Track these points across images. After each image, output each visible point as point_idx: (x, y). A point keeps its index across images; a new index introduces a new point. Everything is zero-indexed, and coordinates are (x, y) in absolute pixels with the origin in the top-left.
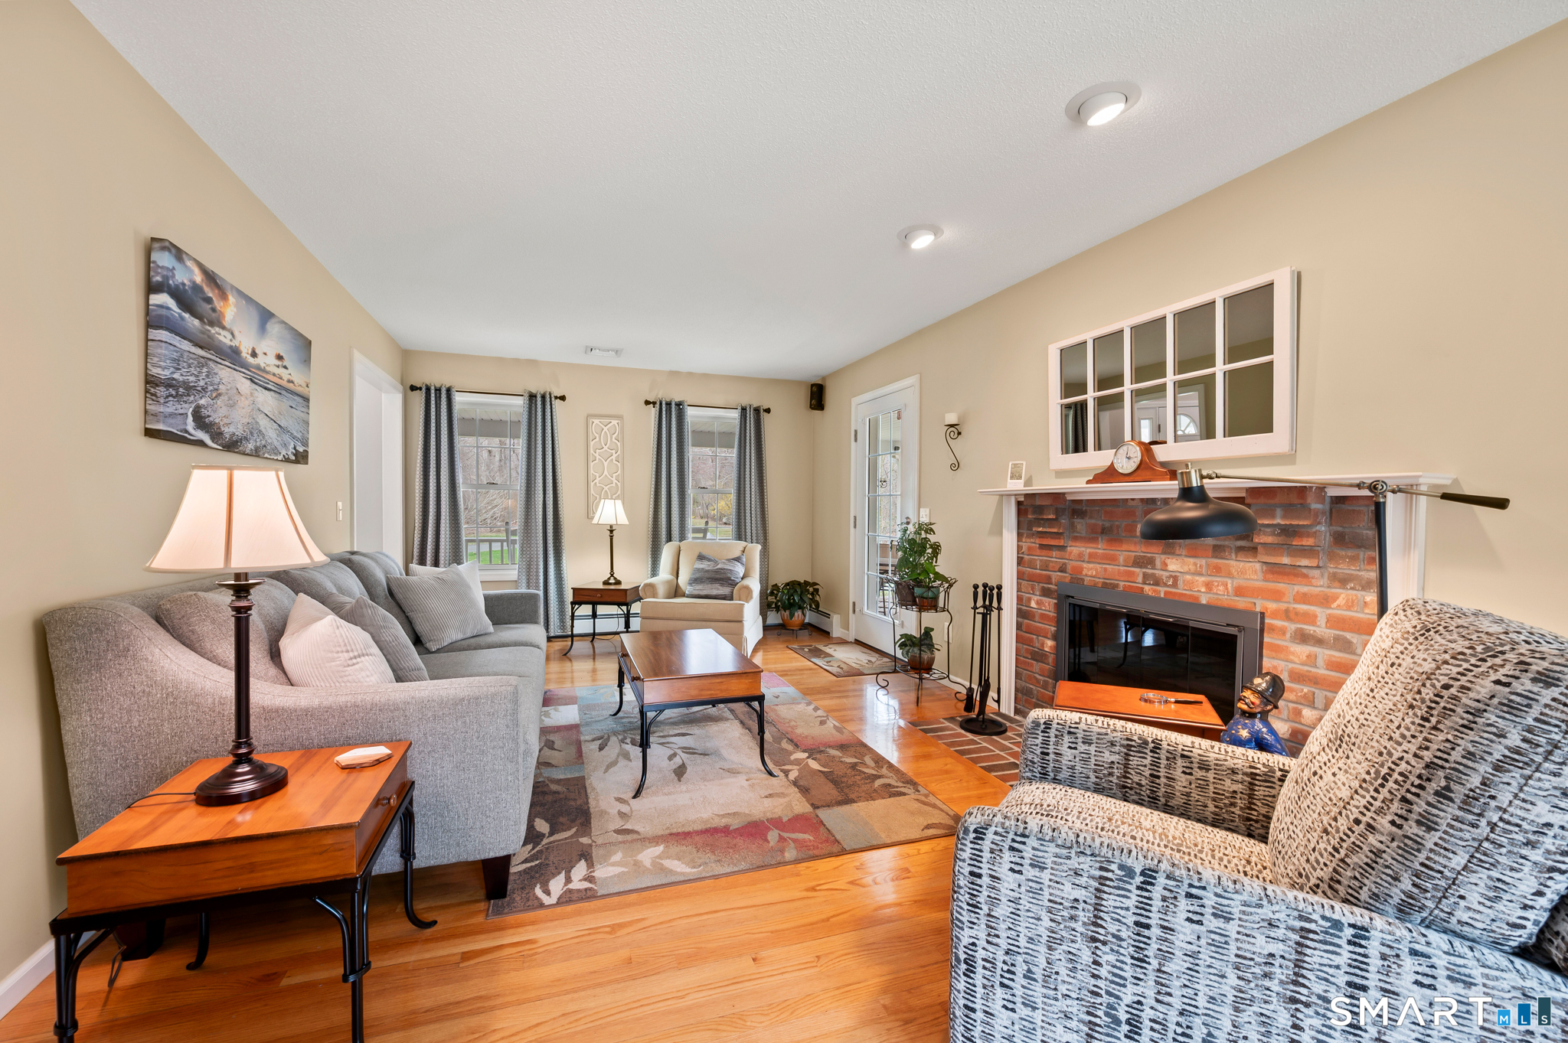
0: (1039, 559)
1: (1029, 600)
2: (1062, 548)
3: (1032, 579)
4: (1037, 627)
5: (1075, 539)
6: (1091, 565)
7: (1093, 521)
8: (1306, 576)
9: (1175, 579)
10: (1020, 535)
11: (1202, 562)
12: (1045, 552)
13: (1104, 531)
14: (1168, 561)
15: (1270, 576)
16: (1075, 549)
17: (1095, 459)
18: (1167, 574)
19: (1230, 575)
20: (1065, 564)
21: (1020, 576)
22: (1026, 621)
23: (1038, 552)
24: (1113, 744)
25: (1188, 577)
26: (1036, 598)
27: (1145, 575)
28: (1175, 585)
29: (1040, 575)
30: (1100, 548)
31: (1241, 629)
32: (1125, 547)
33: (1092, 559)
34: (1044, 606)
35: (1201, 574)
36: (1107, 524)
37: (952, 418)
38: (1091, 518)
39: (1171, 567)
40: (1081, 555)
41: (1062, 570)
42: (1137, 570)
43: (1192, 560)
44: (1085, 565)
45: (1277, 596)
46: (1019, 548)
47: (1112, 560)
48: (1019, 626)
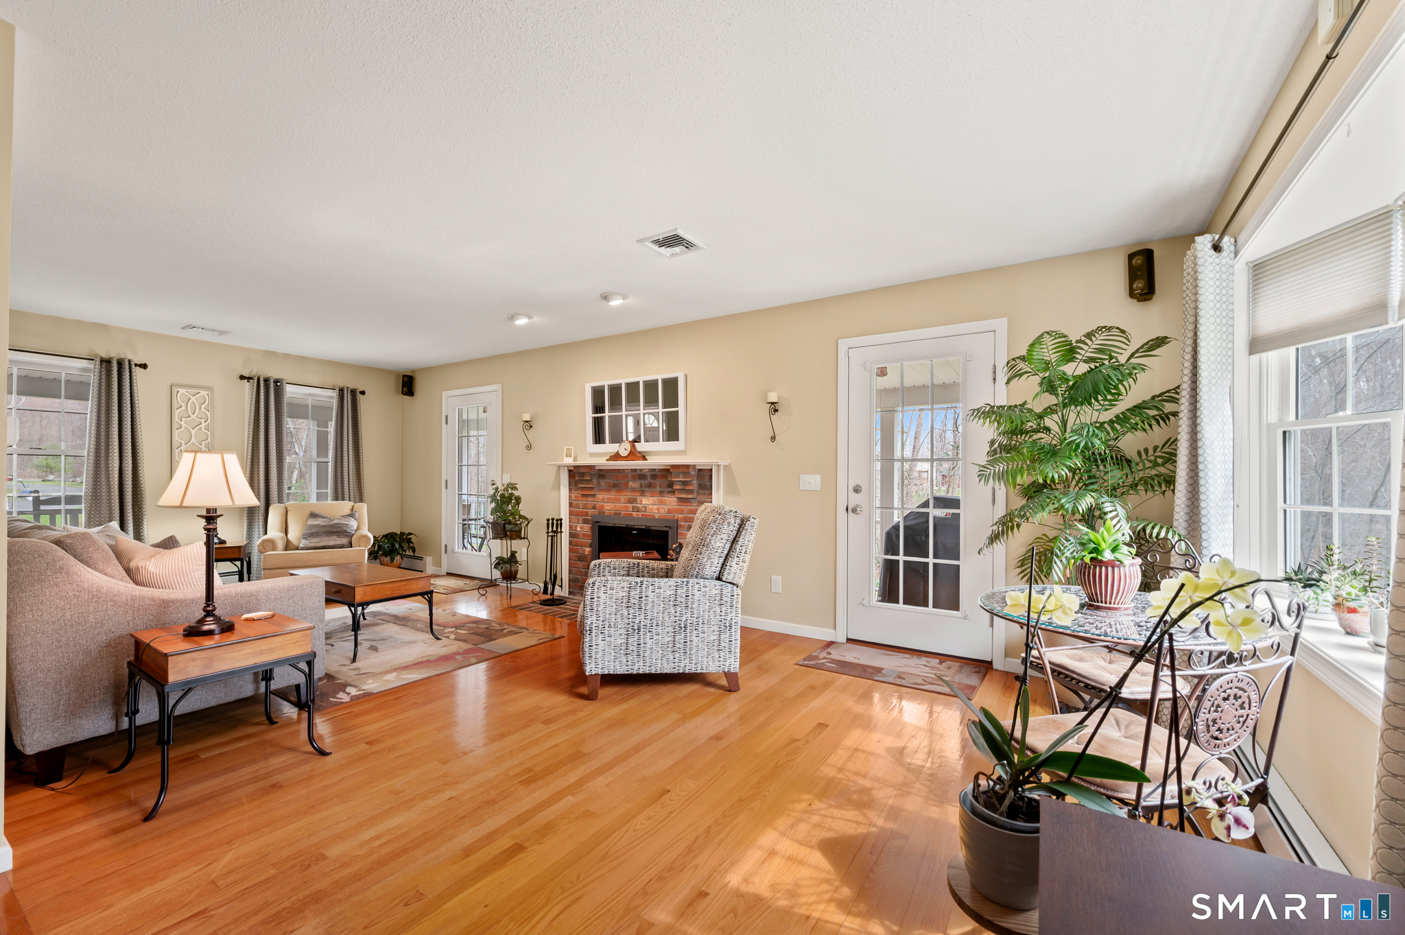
0: (581, 503)
1: (576, 527)
2: (594, 496)
3: (577, 514)
4: (581, 542)
5: (600, 490)
6: (608, 504)
7: (609, 481)
8: (691, 502)
9: (645, 507)
10: (570, 490)
11: (655, 499)
12: (585, 498)
13: (615, 486)
14: (643, 499)
15: (679, 503)
16: (600, 496)
17: (609, 448)
18: (642, 506)
19: (666, 504)
20: (595, 504)
21: (571, 513)
22: (575, 539)
23: (581, 499)
24: (624, 568)
25: (651, 506)
26: (580, 525)
27: (633, 507)
28: (645, 511)
29: (582, 512)
30: (612, 495)
31: (670, 527)
32: (624, 494)
33: (609, 500)
34: (584, 529)
35: (655, 505)
36: (616, 482)
37: (527, 417)
38: (608, 479)
39: (644, 502)
40: (603, 499)
41: (594, 508)
42: (629, 505)
43: (652, 498)
44: (605, 504)
45: (681, 512)
46: (570, 497)
47: (618, 500)
48: (570, 543)
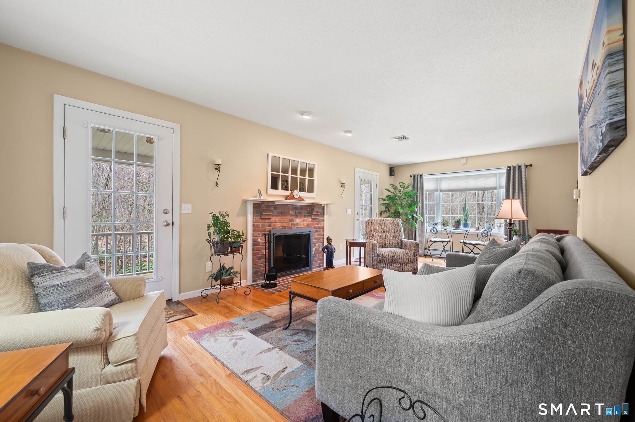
0: (261, 223)
1: (258, 239)
2: (269, 219)
3: (258, 231)
4: (261, 247)
5: (274, 216)
6: (279, 223)
7: (279, 210)
8: (316, 220)
9: (298, 224)
10: (253, 216)
11: (302, 219)
12: (263, 221)
13: (282, 213)
14: (297, 220)
15: (312, 221)
16: (273, 219)
17: (280, 192)
18: (296, 223)
19: (307, 222)
20: (270, 224)
21: (254, 231)
22: (256, 247)
23: (261, 221)
25: (300, 223)
26: (260, 237)
27: (292, 224)
28: (298, 226)
29: (261, 229)
30: (281, 218)
31: (310, 232)
32: (287, 217)
33: (279, 221)
34: (261, 239)
35: (302, 222)
36: (283, 211)
37: (218, 162)
38: (278, 209)
39: (297, 221)
40: (275, 221)
41: (269, 226)
42: (290, 223)
43: (301, 219)
44: (277, 224)
46: (253, 220)
47: (284, 221)
48: (254, 250)
